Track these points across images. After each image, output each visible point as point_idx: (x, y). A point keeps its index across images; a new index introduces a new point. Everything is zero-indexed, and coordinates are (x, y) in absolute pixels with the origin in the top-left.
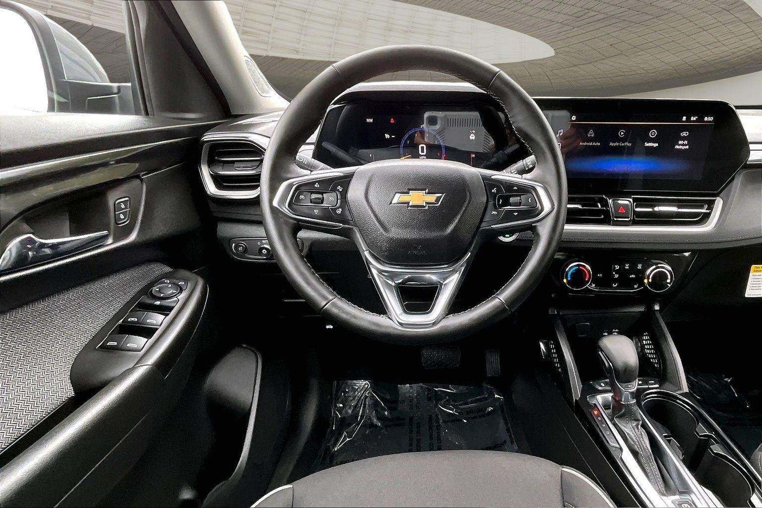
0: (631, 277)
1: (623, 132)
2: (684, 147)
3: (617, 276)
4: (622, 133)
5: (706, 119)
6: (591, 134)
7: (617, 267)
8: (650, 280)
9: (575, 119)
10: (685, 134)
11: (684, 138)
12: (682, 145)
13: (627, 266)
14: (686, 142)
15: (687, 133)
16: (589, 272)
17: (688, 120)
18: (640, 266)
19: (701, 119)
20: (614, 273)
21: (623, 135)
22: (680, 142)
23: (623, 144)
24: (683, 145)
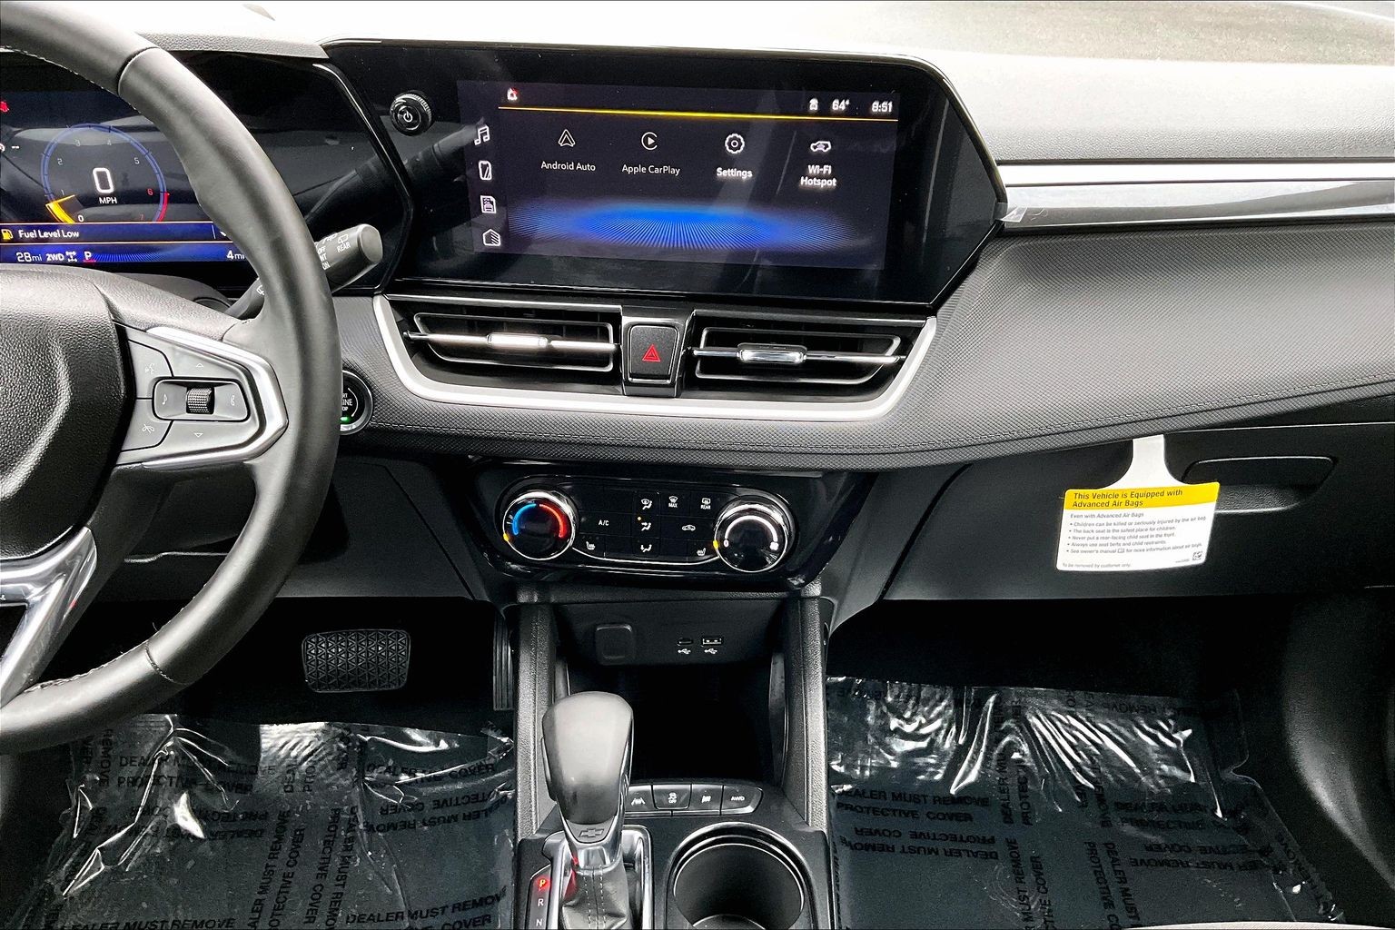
0: (684, 528)
1: (652, 137)
2: (823, 184)
3: (647, 526)
4: (651, 141)
5: (875, 107)
6: (566, 141)
7: (647, 504)
8: (726, 544)
9: (515, 98)
10: (821, 146)
11: (820, 160)
12: (818, 179)
13: (673, 500)
14: (827, 169)
15: (826, 146)
16: (566, 518)
17: (825, 109)
18: (706, 504)
19: (859, 108)
20: (639, 519)
21: (652, 146)
22: (813, 169)
23: (657, 171)
24: (820, 177)
